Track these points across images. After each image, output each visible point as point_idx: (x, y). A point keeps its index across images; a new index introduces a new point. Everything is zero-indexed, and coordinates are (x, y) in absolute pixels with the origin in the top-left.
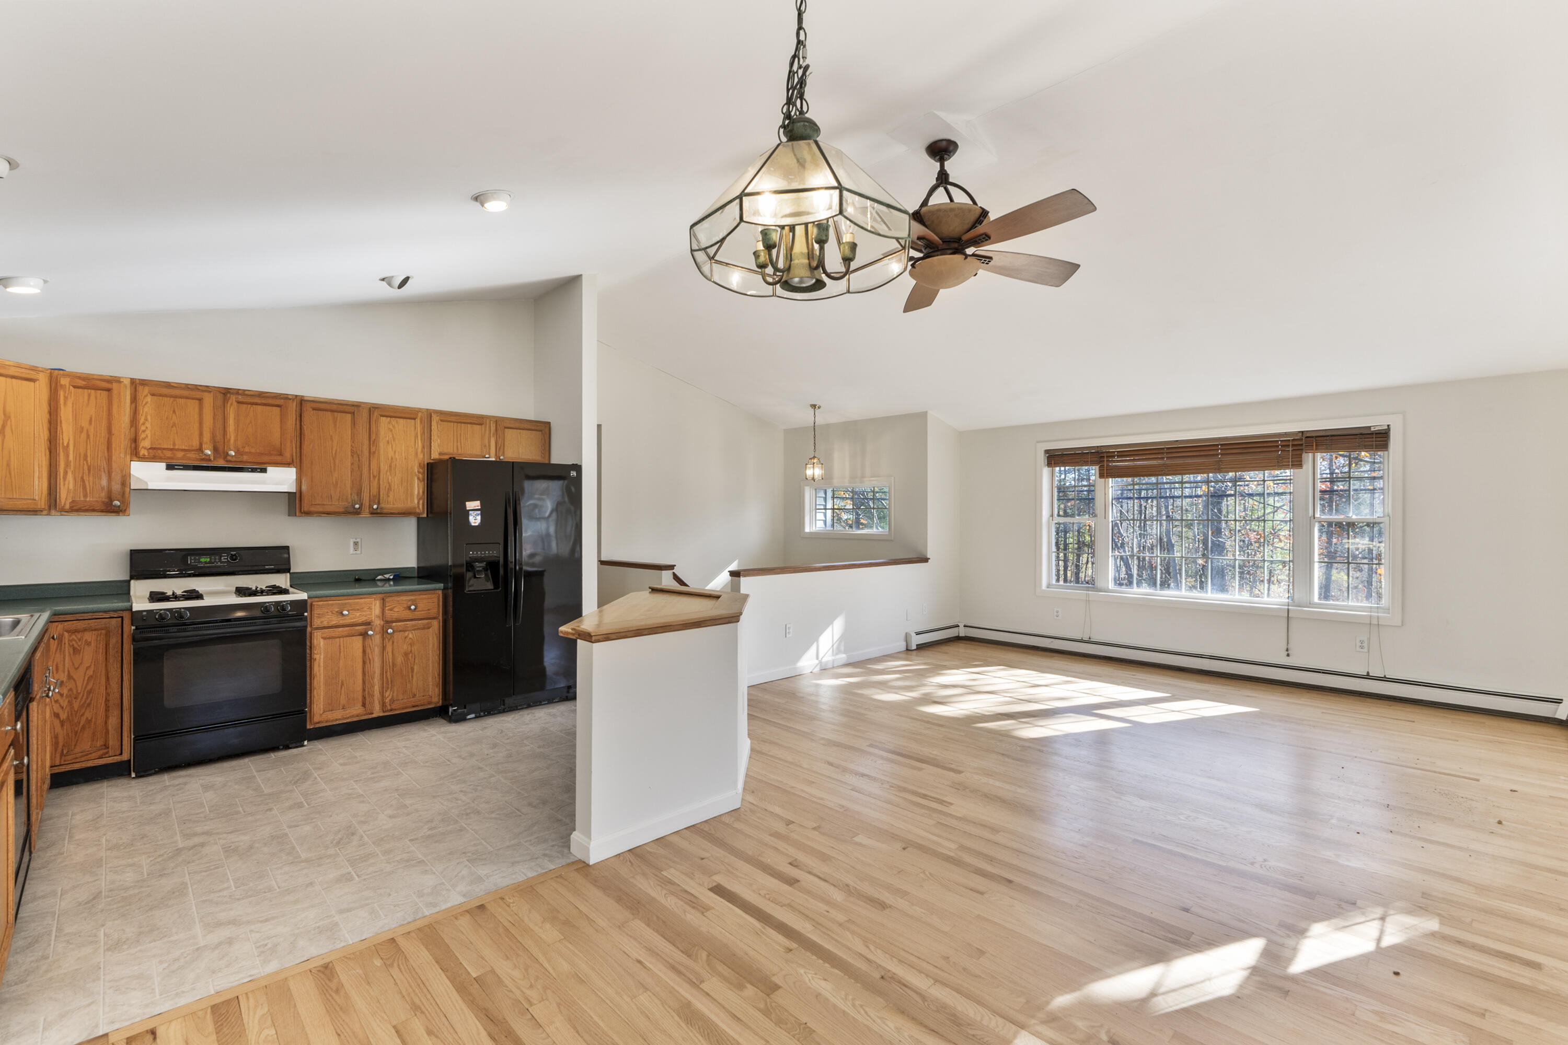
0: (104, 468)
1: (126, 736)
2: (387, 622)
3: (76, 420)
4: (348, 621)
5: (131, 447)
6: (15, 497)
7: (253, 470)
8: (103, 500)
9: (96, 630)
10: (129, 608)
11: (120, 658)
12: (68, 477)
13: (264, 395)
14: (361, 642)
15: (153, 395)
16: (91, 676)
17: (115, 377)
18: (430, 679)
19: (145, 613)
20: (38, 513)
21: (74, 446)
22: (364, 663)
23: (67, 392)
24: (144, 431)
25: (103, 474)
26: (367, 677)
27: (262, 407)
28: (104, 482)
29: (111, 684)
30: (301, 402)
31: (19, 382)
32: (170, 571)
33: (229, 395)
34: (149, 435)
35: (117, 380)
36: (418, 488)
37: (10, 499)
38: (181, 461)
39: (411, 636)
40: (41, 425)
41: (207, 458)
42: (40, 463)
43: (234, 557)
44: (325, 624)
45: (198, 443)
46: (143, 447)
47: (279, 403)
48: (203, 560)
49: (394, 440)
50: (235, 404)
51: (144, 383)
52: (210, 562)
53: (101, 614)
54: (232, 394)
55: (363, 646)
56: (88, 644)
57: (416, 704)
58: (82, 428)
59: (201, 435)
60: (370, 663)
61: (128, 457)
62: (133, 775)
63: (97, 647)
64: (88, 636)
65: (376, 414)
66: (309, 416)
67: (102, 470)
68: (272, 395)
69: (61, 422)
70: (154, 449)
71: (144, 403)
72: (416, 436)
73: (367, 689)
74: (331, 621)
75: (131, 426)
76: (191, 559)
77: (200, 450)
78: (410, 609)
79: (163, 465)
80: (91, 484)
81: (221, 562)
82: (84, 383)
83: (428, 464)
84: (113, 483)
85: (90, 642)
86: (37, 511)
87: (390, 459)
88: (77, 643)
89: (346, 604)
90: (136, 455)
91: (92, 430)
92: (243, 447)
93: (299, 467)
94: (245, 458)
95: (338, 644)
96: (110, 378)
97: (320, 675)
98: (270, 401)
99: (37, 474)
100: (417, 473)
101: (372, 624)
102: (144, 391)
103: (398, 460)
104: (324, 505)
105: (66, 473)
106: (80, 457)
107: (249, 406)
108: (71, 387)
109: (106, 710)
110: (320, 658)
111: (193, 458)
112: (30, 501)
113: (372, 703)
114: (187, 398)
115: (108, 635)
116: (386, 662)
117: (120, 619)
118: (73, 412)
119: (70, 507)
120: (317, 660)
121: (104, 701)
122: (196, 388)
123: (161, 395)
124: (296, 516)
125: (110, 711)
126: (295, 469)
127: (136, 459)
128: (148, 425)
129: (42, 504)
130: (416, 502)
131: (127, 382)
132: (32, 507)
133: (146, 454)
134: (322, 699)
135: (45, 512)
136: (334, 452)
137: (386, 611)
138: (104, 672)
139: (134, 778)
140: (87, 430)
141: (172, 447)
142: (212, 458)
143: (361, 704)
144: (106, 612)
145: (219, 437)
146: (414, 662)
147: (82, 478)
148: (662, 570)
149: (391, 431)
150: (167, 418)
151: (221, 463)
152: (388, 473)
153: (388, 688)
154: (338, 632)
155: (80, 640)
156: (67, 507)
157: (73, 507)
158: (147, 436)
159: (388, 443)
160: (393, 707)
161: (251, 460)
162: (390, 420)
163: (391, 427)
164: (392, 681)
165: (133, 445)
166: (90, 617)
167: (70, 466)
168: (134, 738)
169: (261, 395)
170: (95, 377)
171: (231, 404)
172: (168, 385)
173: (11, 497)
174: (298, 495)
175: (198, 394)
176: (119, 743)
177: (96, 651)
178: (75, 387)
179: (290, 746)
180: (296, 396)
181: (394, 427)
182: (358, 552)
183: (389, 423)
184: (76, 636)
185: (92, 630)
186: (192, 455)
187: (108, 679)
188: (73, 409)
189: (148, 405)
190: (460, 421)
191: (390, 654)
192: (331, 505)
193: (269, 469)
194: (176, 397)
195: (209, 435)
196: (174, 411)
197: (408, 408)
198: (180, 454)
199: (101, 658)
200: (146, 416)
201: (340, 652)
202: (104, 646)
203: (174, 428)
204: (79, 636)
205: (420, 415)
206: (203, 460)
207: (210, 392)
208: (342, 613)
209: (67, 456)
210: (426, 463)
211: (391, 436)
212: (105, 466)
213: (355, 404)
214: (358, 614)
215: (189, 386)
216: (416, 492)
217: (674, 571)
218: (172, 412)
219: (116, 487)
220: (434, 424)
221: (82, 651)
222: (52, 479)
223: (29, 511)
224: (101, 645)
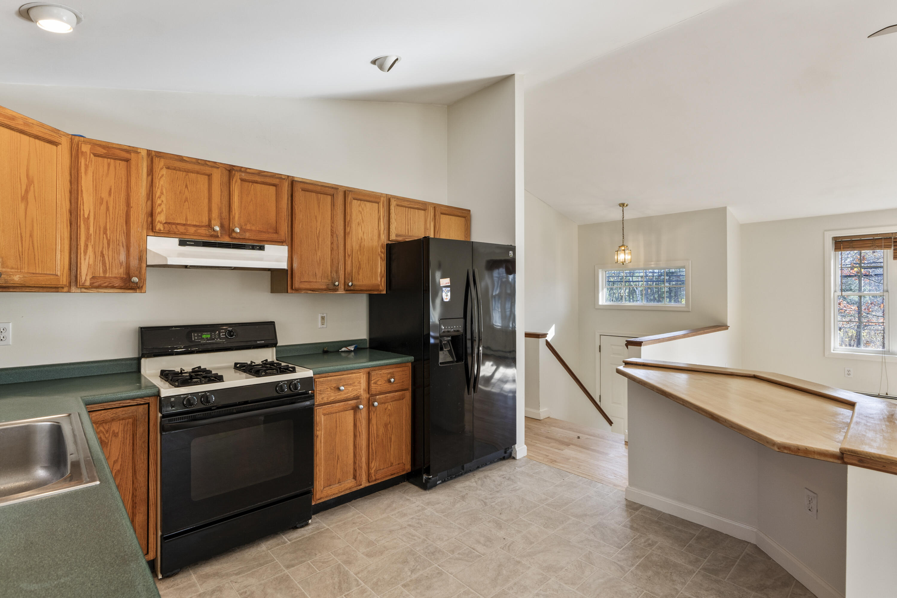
0: (122, 243)
1: (152, 533)
2: (372, 395)
3: (96, 190)
4: (342, 396)
5: (147, 221)
6: (37, 272)
7: (253, 248)
8: (122, 276)
9: (123, 419)
10: (156, 394)
11: (147, 449)
12: (88, 252)
13: (263, 174)
14: (352, 416)
15: (168, 168)
16: (119, 471)
17: (133, 147)
18: (404, 447)
19: (173, 399)
20: (60, 290)
21: (94, 219)
22: (355, 436)
23: (88, 160)
24: (160, 205)
25: (122, 249)
26: (357, 450)
27: (261, 185)
28: (123, 257)
29: (138, 477)
30: (293, 182)
31: (42, 143)
32: (177, 348)
33: (234, 172)
34: (164, 209)
35: (135, 151)
36: (380, 267)
37: (33, 274)
38: (192, 237)
39: (389, 408)
40: (63, 194)
41: (215, 234)
42: (62, 235)
43: (232, 334)
44: (325, 400)
45: (207, 219)
46: (159, 222)
47: (275, 183)
48: (204, 336)
49: (363, 222)
50: (239, 181)
51: (160, 155)
52: (211, 339)
53: (128, 401)
54: (237, 171)
55: (354, 420)
56: (115, 435)
57: (394, 472)
58: (102, 199)
59: (210, 210)
60: (360, 436)
61: (145, 232)
62: (160, 577)
63: (124, 438)
64: (116, 427)
65: (350, 197)
66: (299, 196)
67: (121, 244)
68: (269, 174)
69: (82, 191)
70: (169, 223)
71: (160, 175)
72: (379, 219)
73: (357, 462)
74: (330, 396)
75: (148, 199)
76: (194, 336)
77: (209, 226)
78: (390, 382)
79: (176, 241)
80: (111, 259)
81: (220, 338)
82: (105, 151)
83: (387, 244)
84: (131, 258)
85: (118, 433)
86: (58, 288)
87: (360, 239)
88: (104, 435)
89: (341, 379)
90: (152, 229)
91: (112, 202)
92: (246, 225)
93: (290, 245)
94: (247, 235)
95: (335, 420)
96: (128, 148)
97: (321, 451)
98: (268, 180)
99: (59, 247)
100: (380, 253)
101: (360, 397)
102: (160, 164)
103: (366, 240)
104: (310, 282)
105: (86, 246)
106: (100, 231)
107: (251, 184)
108: (92, 155)
109: (133, 507)
110: (321, 434)
111: (203, 234)
112: (52, 277)
113: (360, 475)
114: (198, 173)
115: (135, 424)
116: (372, 434)
117: (147, 405)
118: (93, 182)
119: (91, 284)
120: (319, 437)
121: (131, 497)
122: (205, 163)
123: (175, 169)
124: (287, 292)
125: (138, 508)
126: (287, 247)
127: (151, 234)
128: (163, 198)
129: (64, 280)
130: (379, 279)
131: (144, 153)
132: (54, 283)
133: (162, 229)
134: (322, 476)
135: (66, 289)
136: (318, 232)
137: (372, 385)
138: (131, 464)
139: (160, 579)
140: (107, 202)
141: (184, 223)
142: (219, 234)
143: (352, 477)
144: (133, 399)
145: (225, 214)
146: (392, 432)
147: (102, 253)
148: (539, 338)
149: (361, 213)
150: (180, 192)
151: (226, 240)
152: (359, 253)
153: (373, 459)
154: (336, 407)
155: (107, 431)
156: (88, 283)
157: (93, 283)
158: (162, 210)
159: (359, 224)
160: (377, 477)
161: (252, 238)
162: (360, 204)
163: (361, 209)
164: (376, 452)
165: (150, 219)
166: (117, 406)
167: (91, 239)
168: (161, 536)
169: (260, 173)
170: (114, 146)
171: (236, 181)
172: (181, 159)
173: (34, 272)
174: (289, 273)
175: (208, 170)
176: (146, 542)
177: (123, 443)
178: (95, 155)
179: (298, 526)
180: (288, 176)
181: (363, 209)
182: (325, 326)
183: (360, 205)
184: (104, 428)
185: (120, 420)
186: (202, 231)
187: (134, 472)
188: (93, 178)
189: (164, 178)
190: (410, 206)
191: (375, 426)
192: (316, 282)
193: (267, 247)
194: (187, 171)
195: (217, 211)
196: (186, 186)
197: (373, 192)
198: (192, 230)
199: (128, 449)
200: (162, 190)
201: (336, 428)
202: (131, 436)
203: (187, 203)
204: (107, 427)
205: (382, 199)
206: (212, 236)
207: (218, 168)
208: (339, 389)
209: (88, 229)
210: (386, 244)
211: (361, 218)
212: (124, 240)
213: (334, 186)
214: (350, 389)
215: (199, 161)
216: (379, 271)
217: (546, 338)
218: (184, 187)
219: (134, 262)
220: (392, 208)
221: (109, 443)
222: (72, 253)
223: (51, 287)
224: (128, 435)
